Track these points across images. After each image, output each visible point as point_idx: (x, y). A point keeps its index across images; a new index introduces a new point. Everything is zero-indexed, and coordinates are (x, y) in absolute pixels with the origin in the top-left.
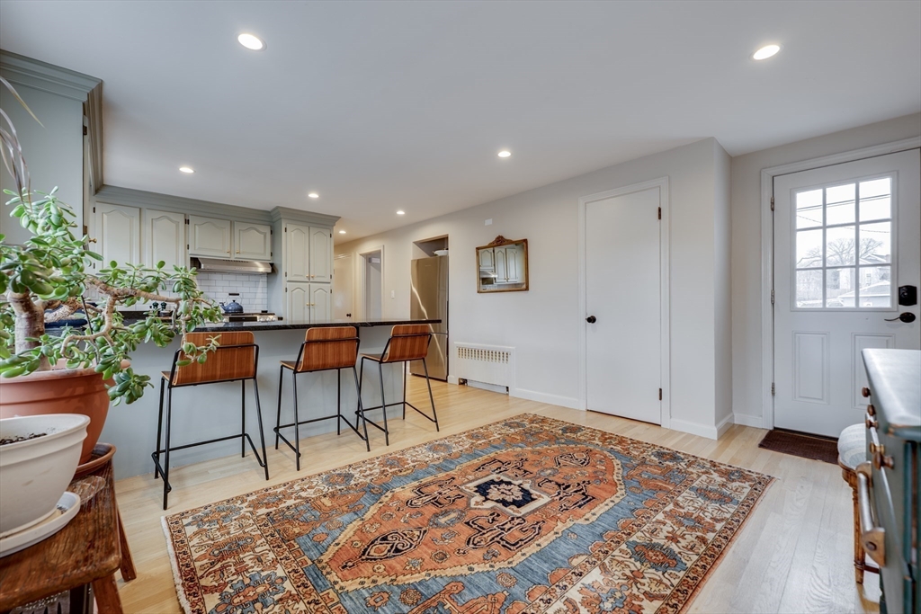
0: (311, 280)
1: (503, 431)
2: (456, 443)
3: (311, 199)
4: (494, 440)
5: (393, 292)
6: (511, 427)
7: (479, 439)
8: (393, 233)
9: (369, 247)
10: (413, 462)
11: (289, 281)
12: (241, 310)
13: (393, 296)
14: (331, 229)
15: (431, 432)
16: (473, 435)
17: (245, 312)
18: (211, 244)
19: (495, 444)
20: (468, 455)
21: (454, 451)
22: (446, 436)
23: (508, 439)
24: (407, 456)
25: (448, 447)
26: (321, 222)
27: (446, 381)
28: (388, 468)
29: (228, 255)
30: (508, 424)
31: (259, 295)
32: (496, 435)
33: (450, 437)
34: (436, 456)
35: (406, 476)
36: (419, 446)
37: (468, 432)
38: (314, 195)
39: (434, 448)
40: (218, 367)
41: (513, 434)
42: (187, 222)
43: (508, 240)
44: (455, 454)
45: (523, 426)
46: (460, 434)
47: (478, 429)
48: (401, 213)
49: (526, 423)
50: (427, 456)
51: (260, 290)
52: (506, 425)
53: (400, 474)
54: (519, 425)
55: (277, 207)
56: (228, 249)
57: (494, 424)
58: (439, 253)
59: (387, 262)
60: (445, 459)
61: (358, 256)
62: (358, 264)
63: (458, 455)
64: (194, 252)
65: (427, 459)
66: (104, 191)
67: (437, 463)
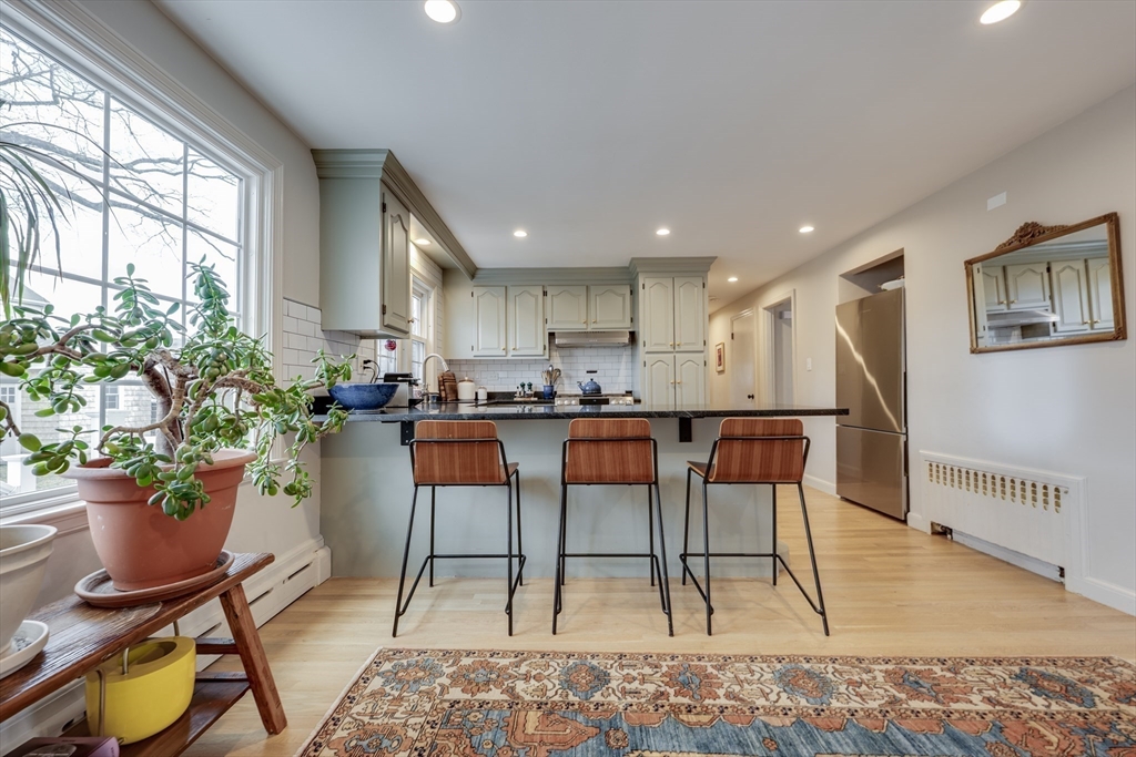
0: (677, 349)
1: (1005, 696)
2: (850, 683)
3: (663, 239)
4: (963, 715)
5: (809, 360)
6: (1038, 689)
7: (918, 696)
8: (806, 267)
9: (775, 296)
10: (728, 696)
11: (647, 353)
12: (598, 390)
13: (809, 366)
14: (704, 278)
15: (810, 630)
16: (907, 678)
17: (603, 392)
18: (569, 315)
19: (960, 729)
20: (865, 733)
21: (835, 704)
22: (833, 653)
23: (1014, 730)
24: (726, 677)
25: (824, 687)
26: (691, 268)
27: (905, 522)
28: (671, 691)
29: (584, 326)
30: (1032, 678)
31: (623, 372)
32: (976, 698)
33: (846, 660)
34: (784, 701)
35: (690, 727)
36: (765, 659)
37: (899, 661)
38: (663, 232)
39: (792, 677)
40: (457, 466)
41: (1035, 717)
42: (545, 294)
43: (1052, 228)
44: (833, 713)
45: (1086, 699)
46: (876, 661)
47: (928, 661)
48: (806, 229)
49: (1101, 692)
50: (766, 694)
51: (623, 366)
52: (1023, 676)
53: (683, 717)
54: (1068, 691)
55: (633, 259)
56: (583, 319)
57: (985, 662)
58: (889, 286)
59: (798, 315)
60: (799, 722)
61: (761, 310)
62: (759, 322)
63: (837, 722)
64: (551, 326)
65: (761, 702)
66: (478, 275)
67: (775, 722)
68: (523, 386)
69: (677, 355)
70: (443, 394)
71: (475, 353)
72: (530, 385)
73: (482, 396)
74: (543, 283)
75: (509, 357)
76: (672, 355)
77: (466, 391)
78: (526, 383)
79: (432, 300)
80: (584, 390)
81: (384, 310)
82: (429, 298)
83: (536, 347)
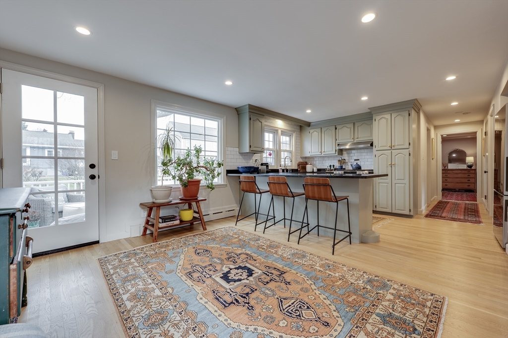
68: (330, 166)
69: (393, 151)
70: (299, 169)
71: (311, 154)
72: (334, 166)
73: (315, 170)
74: (335, 124)
75: (322, 155)
76: (390, 151)
77: (309, 168)
78: (332, 165)
79: (294, 137)
80: (353, 168)
81: (250, 146)
82: (293, 136)
83: (332, 151)
